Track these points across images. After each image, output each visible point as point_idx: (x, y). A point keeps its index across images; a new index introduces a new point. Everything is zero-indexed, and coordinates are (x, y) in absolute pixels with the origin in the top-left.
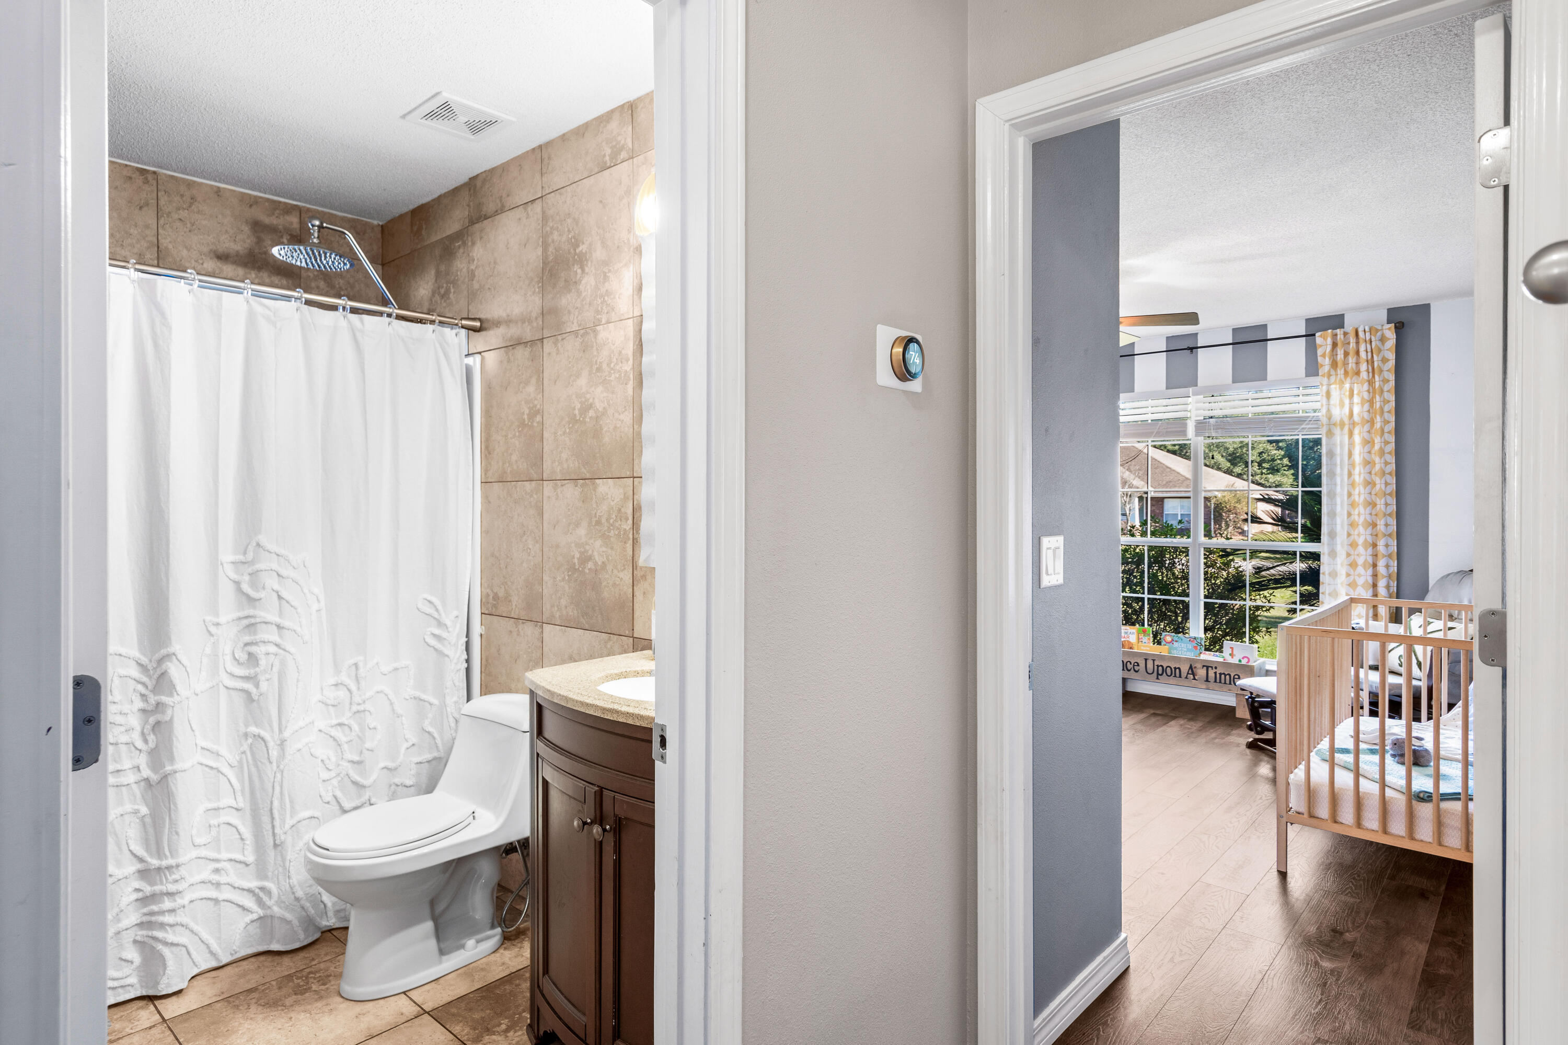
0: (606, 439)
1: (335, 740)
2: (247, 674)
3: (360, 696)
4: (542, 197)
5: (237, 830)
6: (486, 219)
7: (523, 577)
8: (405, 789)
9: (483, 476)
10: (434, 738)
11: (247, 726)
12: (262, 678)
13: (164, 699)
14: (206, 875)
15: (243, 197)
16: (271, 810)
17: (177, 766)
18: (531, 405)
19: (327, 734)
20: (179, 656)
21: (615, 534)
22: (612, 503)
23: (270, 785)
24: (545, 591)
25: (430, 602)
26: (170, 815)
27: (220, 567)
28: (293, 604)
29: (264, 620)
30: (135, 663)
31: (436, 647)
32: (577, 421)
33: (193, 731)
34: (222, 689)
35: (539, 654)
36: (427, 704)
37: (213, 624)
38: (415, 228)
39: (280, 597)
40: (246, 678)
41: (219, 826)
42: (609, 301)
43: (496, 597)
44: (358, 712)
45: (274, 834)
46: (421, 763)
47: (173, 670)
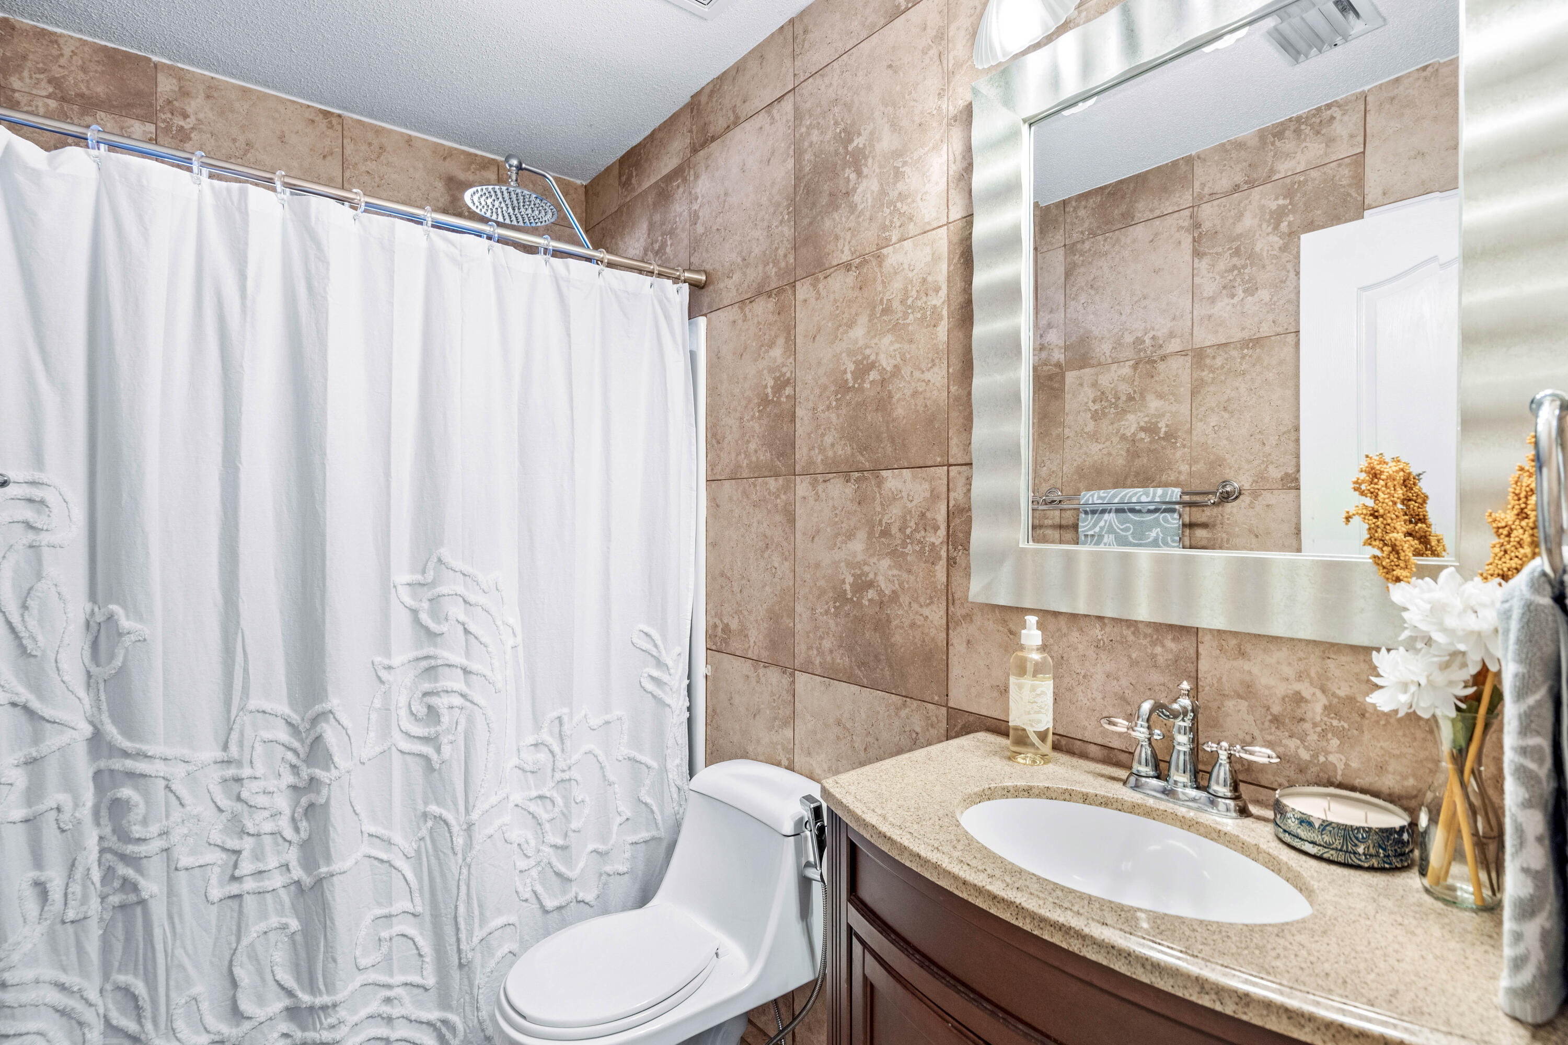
0: (900, 411)
1: (534, 817)
2: (426, 734)
3: (565, 760)
4: (794, 89)
5: (415, 943)
6: (712, 141)
7: (765, 606)
8: (618, 877)
9: (709, 473)
10: (652, 812)
11: (426, 803)
12: (444, 740)
13: (319, 773)
14: (375, 1007)
15: (436, 148)
16: (456, 918)
17: (335, 867)
18: (778, 374)
19: (525, 810)
20: (338, 715)
21: (914, 551)
22: (909, 505)
23: (454, 884)
24: (798, 627)
25: (646, 634)
26: (325, 936)
27: (393, 590)
28: (483, 640)
29: (447, 662)
30: (284, 721)
31: (655, 693)
32: (849, 389)
33: (356, 814)
34: (396, 755)
35: (788, 711)
36: (643, 767)
37: (385, 668)
38: (624, 179)
39: (467, 632)
40: (426, 740)
41: (391, 939)
42: (904, 208)
43: (726, 629)
44: (562, 781)
45: (459, 951)
46: (636, 843)
47: (330, 734)
